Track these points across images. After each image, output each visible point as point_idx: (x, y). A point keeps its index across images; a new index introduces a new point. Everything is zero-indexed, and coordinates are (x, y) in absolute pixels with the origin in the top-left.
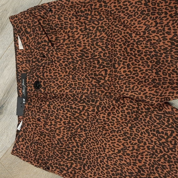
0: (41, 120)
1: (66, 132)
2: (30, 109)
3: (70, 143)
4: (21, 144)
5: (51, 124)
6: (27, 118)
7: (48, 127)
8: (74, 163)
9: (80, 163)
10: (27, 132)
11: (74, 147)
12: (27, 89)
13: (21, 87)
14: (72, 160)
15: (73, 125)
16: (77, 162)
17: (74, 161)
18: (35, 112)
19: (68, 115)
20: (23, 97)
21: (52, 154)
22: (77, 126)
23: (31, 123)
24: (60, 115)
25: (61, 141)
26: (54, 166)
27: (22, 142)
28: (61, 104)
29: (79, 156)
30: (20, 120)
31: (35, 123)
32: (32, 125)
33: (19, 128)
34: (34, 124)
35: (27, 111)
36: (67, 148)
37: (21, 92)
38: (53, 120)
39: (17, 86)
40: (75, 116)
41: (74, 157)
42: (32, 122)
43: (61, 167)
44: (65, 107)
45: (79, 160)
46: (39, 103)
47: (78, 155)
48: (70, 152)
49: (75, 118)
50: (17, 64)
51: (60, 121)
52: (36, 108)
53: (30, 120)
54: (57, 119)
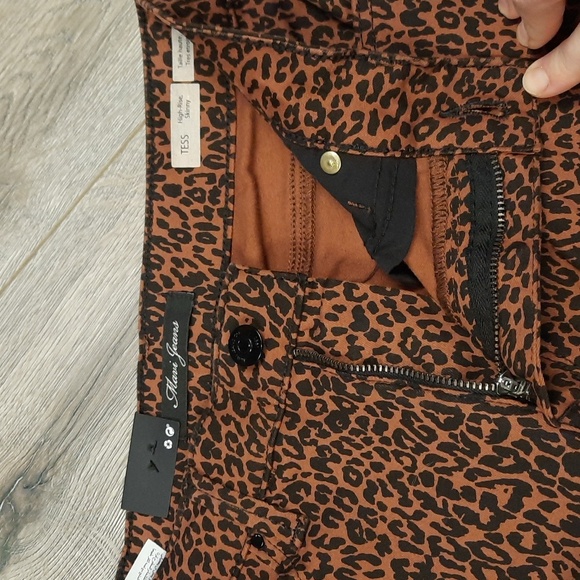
0: (271, 543)
2: (215, 474)
6: (199, 520)
12: (190, 376)
19: (423, 525)
23: (211, 551)
24: (384, 519)
28: (389, 460)
30: (135, 534)
31: (232, 551)
32: (214, 565)
34: (228, 556)
38: (336, 542)
42: (220, 545)
44: (412, 480)
51: (375, 553)
52: (247, 472)
53: (211, 534)
54: (362, 542)
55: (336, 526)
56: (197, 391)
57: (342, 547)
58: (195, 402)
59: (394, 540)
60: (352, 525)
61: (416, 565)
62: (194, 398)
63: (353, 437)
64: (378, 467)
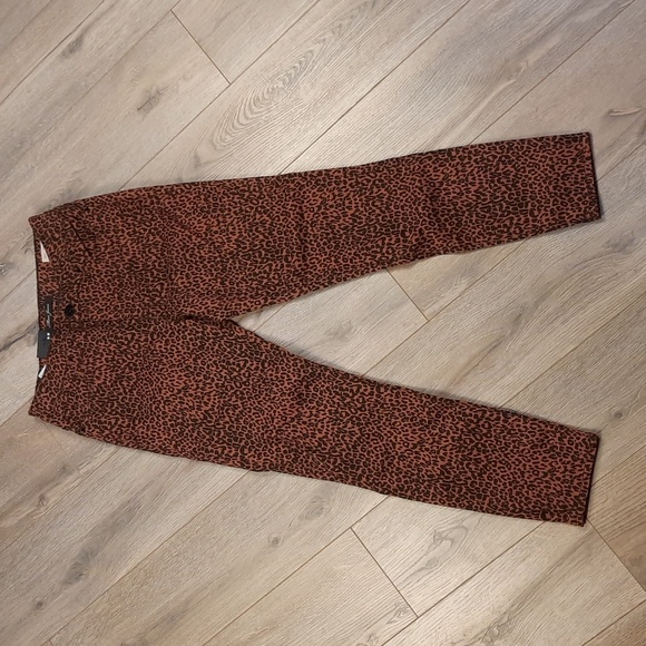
5: (89, 363)
7: (84, 367)
8: (120, 417)
15: (118, 362)
20: (47, 330)
29: (127, 407)
33: (41, 376)
36: (110, 397)
41: (120, 409)
45: (127, 414)
47: (125, 405)
48: (115, 402)
50: (39, 283)
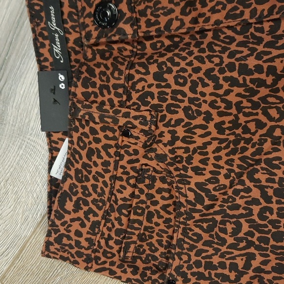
0: (135, 132)
1: (225, 158)
2: (92, 98)
3: (236, 192)
4: (72, 220)
6: (87, 130)
8: (256, 252)
9: (279, 251)
10: (91, 177)
11: (256, 202)
12: (67, 40)
13: (45, 38)
14: (250, 244)
16: (267, 249)
17: (258, 248)
18: (112, 106)
21: (178, 235)
22: (261, 132)
23: (99, 146)
24: (205, 102)
25: (207, 192)
26: (189, 272)
27: (75, 211)
28: (204, 63)
29: (274, 230)
30: (54, 145)
31: (112, 143)
32: (103, 153)
34: (110, 146)
35: (85, 107)
36: (228, 211)
37: (47, 55)
38: (178, 122)
39: (30, 36)
40: (255, 99)
41: (257, 235)
42: (104, 141)
43: (213, 273)
44: (222, 71)
45: (275, 243)
46: (121, 73)
47: (270, 227)
48: (242, 220)
49: (255, 105)
51: (204, 123)
52: (113, 91)
53: (97, 136)
54: (194, 118)
55: (177, 112)
56: (73, 49)
57: (183, 124)
58: (73, 57)
59: (214, 112)
60: (186, 110)
61: (229, 122)
62: (73, 54)
63: (181, 53)
64: (197, 70)
